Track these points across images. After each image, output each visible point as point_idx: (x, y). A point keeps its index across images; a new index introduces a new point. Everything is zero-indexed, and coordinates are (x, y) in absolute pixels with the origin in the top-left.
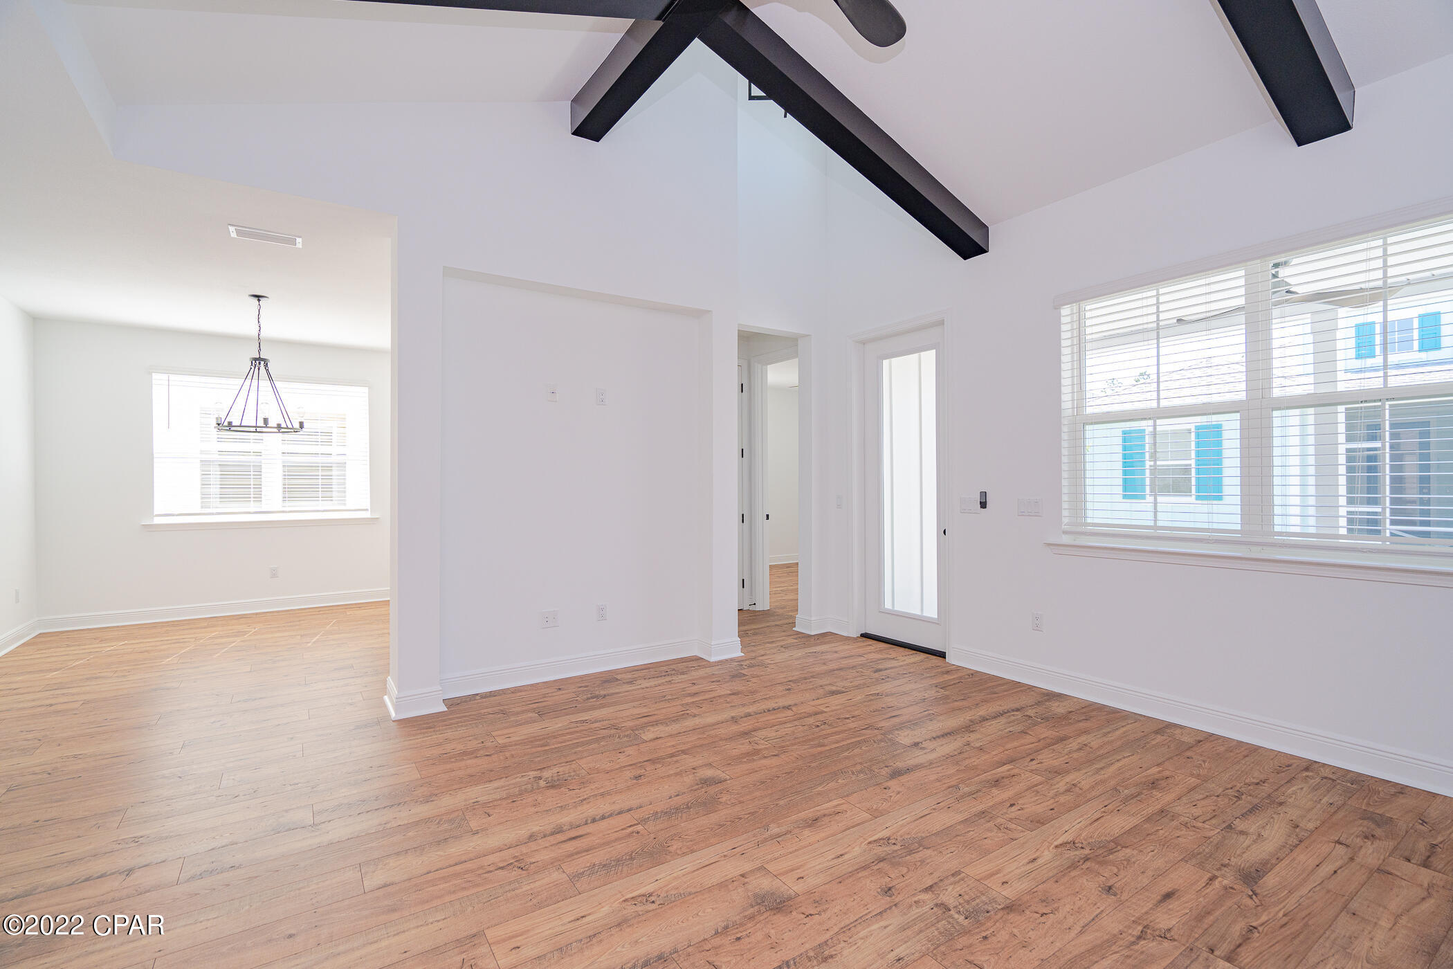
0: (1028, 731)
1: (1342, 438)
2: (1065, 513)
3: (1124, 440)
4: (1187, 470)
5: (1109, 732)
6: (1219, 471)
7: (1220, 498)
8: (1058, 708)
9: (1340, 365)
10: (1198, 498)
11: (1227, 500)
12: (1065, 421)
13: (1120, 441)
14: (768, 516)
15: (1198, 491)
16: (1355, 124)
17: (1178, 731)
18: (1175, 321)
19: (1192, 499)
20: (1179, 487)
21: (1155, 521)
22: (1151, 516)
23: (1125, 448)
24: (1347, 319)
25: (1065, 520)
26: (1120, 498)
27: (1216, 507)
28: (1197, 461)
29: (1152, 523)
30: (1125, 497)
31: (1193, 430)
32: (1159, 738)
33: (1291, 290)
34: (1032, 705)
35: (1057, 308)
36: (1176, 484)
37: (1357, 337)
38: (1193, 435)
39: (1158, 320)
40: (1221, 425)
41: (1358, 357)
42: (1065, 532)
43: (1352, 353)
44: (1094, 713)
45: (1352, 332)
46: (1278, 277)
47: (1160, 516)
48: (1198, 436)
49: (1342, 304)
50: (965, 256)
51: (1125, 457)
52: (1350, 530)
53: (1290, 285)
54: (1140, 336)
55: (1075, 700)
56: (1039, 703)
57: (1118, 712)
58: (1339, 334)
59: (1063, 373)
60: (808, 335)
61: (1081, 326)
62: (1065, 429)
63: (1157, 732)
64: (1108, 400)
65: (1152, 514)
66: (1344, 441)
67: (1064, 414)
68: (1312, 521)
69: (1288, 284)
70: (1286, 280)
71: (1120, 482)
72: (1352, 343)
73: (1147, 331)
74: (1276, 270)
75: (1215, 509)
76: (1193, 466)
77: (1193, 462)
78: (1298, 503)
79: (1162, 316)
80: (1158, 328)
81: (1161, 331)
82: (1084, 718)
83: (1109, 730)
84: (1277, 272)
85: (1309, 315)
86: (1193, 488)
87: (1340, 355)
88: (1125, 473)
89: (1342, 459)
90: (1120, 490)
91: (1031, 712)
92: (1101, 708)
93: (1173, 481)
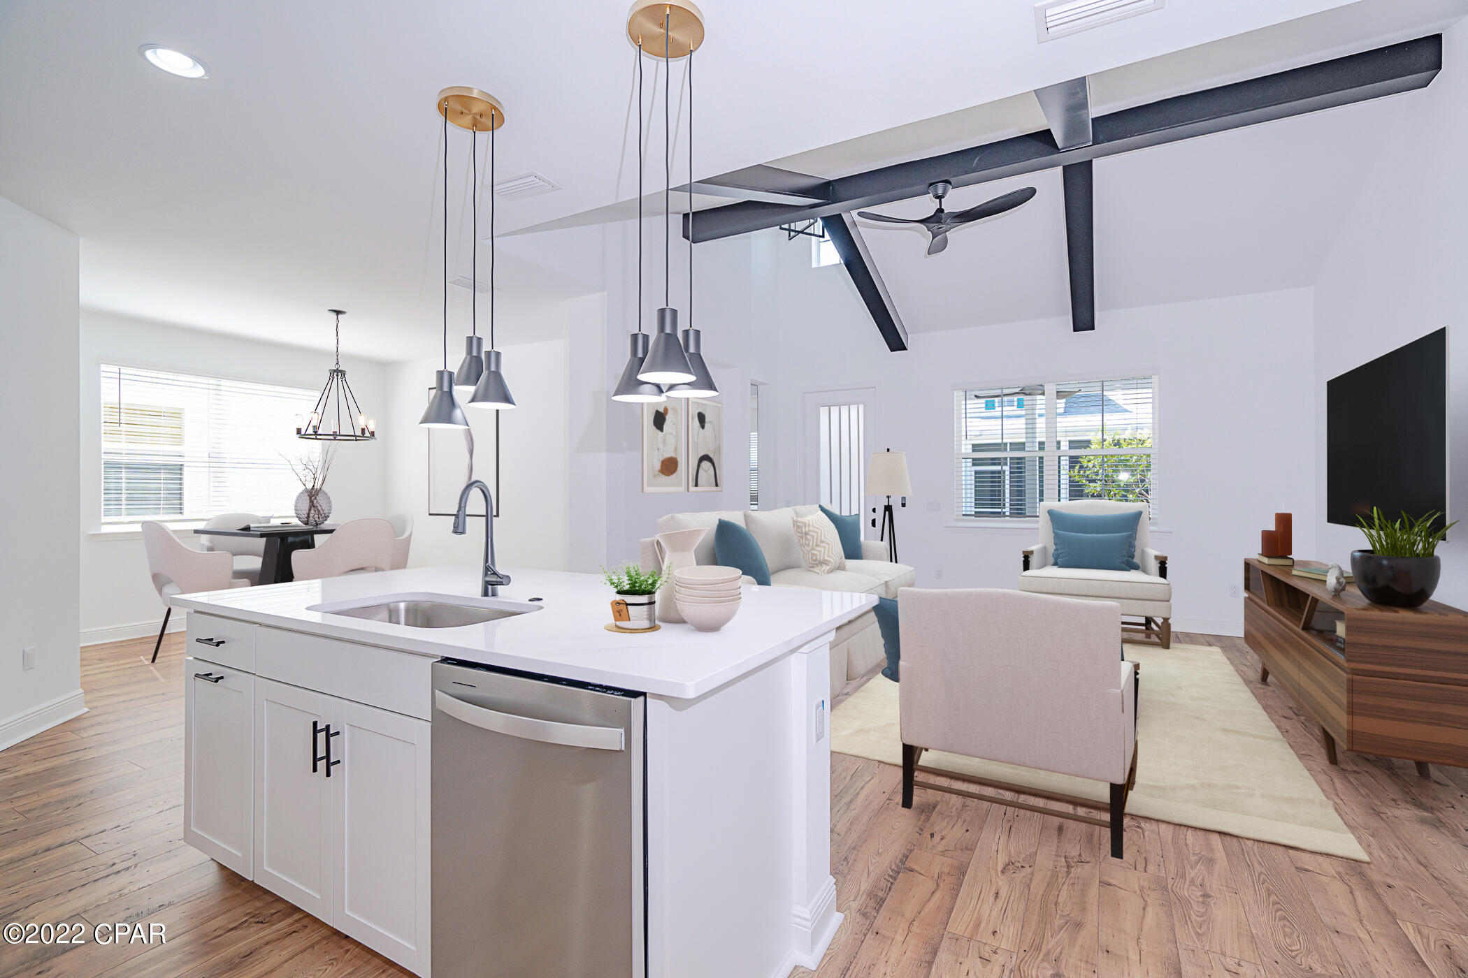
2: (956, 509)
12: (956, 456)
25: (956, 513)
35: (953, 390)
42: (957, 520)
50: (893, 350)
62: (956, 461)
67: (957, 452)
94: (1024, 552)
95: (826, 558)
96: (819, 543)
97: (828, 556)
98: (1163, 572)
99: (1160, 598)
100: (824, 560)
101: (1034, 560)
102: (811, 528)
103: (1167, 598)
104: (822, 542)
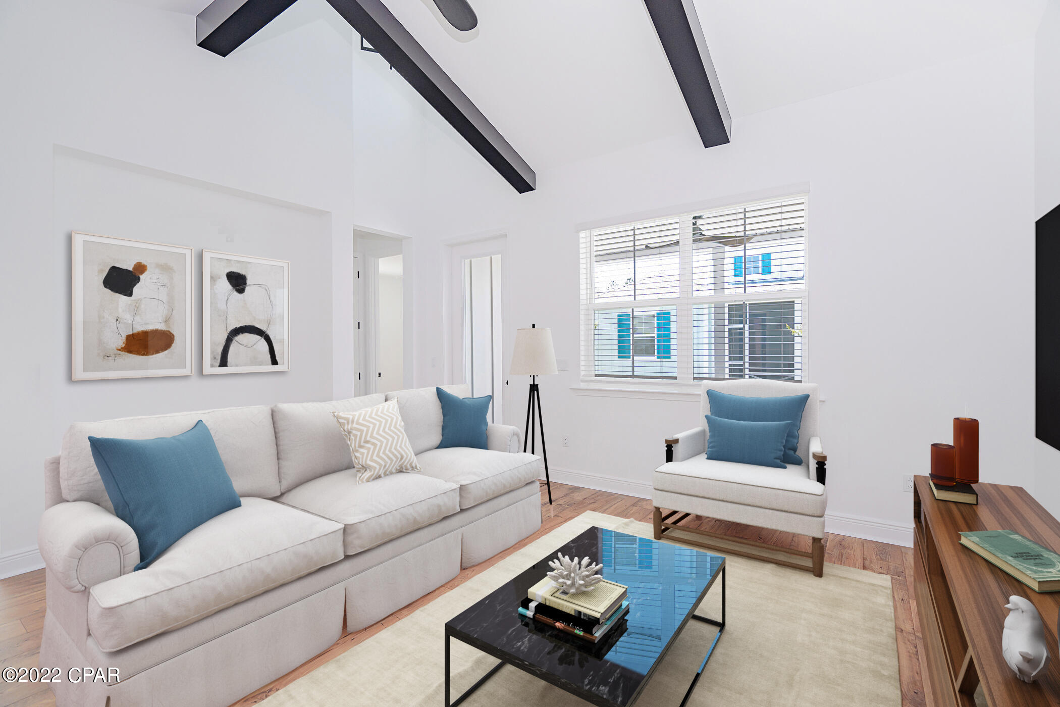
0: (559, 515)
1: (727, 322)
2: (582, 368)
3: (619, 320)
4: (652, 340)
5: (607, 509)
6: (669, 341)
7: (669, 357)
8: (578, 497)
9: (726, 279)
10: (658, 357)
11: (673, 358)
12: (582, 307)
13: (616, 321)
14: (380, 374)
15: (658, 353)
16: (731, 139)
17: (645, 503)
18: (644, 247)
19: (655, 358)
20: (648, 351)
21: (633, 372)
22: (630, 369)
23: (619, 326)
24: (731, 253)
25: (583, 373)
26: (616, 358)
27: (665, 363)
28: (658, 334)
29: (631, 374)
30: (619, 357)
31: (656, 315)
32: (635, 509)
33: (703, 233)
34: (563, 497)
35: (578, 231)
36: (646, 349)
37: (735, 263)
38: (656, 318)
39: (634, 245)
40: (670, 313)
41: (735, 275)
42: (583, 381)
43: (732, 273)
44: (599, 498)
45: (732, 261)
46: (696, 225)
47: (636, 369)
48: (658, 319)
49: (725, 244)
50: (521, 191)
51: (619, 331)
52: (730, 376)
53: (702, 230)
54: (624, 255)
55: (588, 490)
56: (566, 495)
57: (612, 495)
58: (726, 261)
59: (581, 276)
60: (409, 238)
61: (591, 245)
62: (582, 312)
63: (633, 505)
64: (609, 295)
65: (631, 368)
66: (728, 324)
67: (582, 302)
68: (713, 371)
69: (700, 229)
70: (700, 227)
71: (616, 347)
72: (732, 267)
73: (629, 251)
74: (695, 220)
75: (665, 364)
76: (656, 337)
77: (655, 335)
78: (707, 360)
79: (637, 243)
80: (634, 250)
81: (636, 252)
82: (593, 501)
83: (607, 507)
84: (696, 222)
85: (711, 249)
86: (656, 351)
87: (726, 273)
88: (619, 342)
89: (727, 334)
90: (616, 352)
91: (561, 502)
92: (603, 493)
93: (645, 347)
94: (667, 441)
95: (369, 462)
96: (362, 444)
97: (372, 460)
98: (821, 477)
99: (811, 513)
100: (366, 464)
101: (677, 450)
102: (355, 425)
103: (818, 513)
104: (367, 442)
